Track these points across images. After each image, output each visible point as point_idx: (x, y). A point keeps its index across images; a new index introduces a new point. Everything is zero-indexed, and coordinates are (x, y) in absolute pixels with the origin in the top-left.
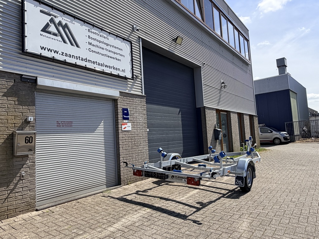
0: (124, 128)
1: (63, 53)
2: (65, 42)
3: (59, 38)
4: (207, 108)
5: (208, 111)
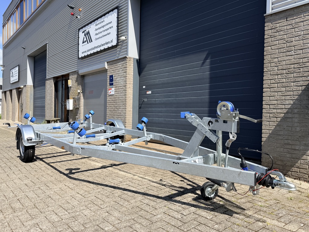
0: (110, 93)
1: (87, 50)
2: (88, 43)
4: (277, 17)
5: (282, 24)
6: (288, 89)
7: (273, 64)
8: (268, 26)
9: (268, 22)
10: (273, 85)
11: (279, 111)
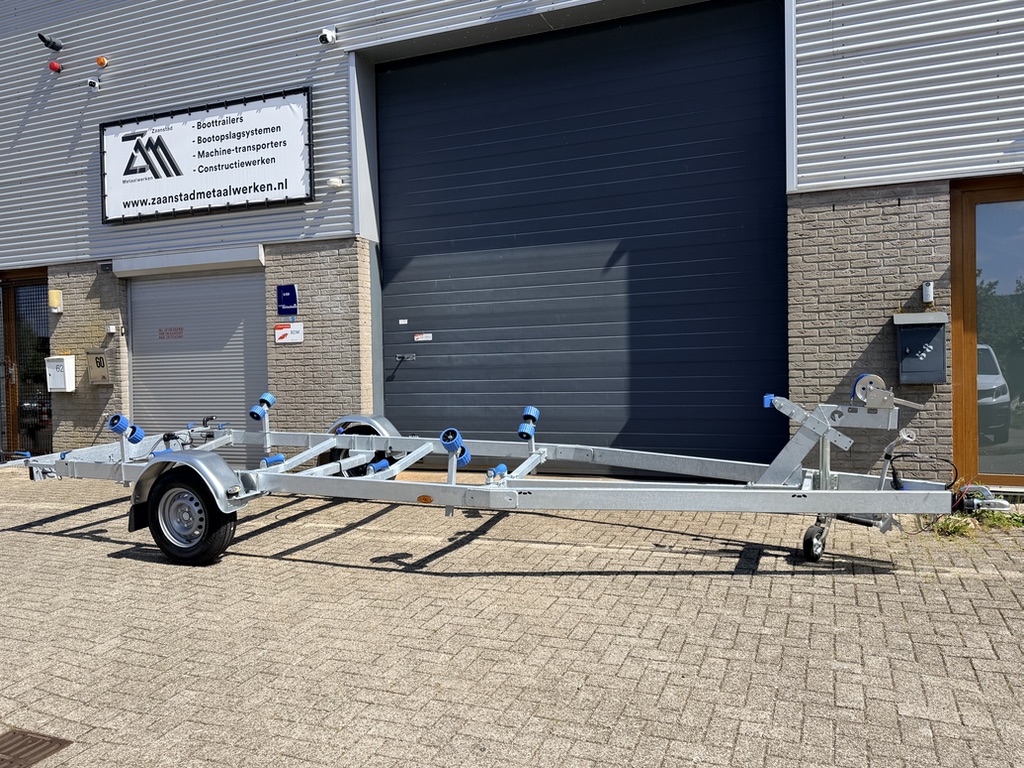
0: (281, 338)
1: (154, 199)
2: (157, 176)
3: (149, 173)
4: (814, 200)
5: (823, 214)
6: (841, 339)
7: (808, 292)
8: (794, 215)
9: (793, 207)
10: (809, 332)
11: (824, 381)
